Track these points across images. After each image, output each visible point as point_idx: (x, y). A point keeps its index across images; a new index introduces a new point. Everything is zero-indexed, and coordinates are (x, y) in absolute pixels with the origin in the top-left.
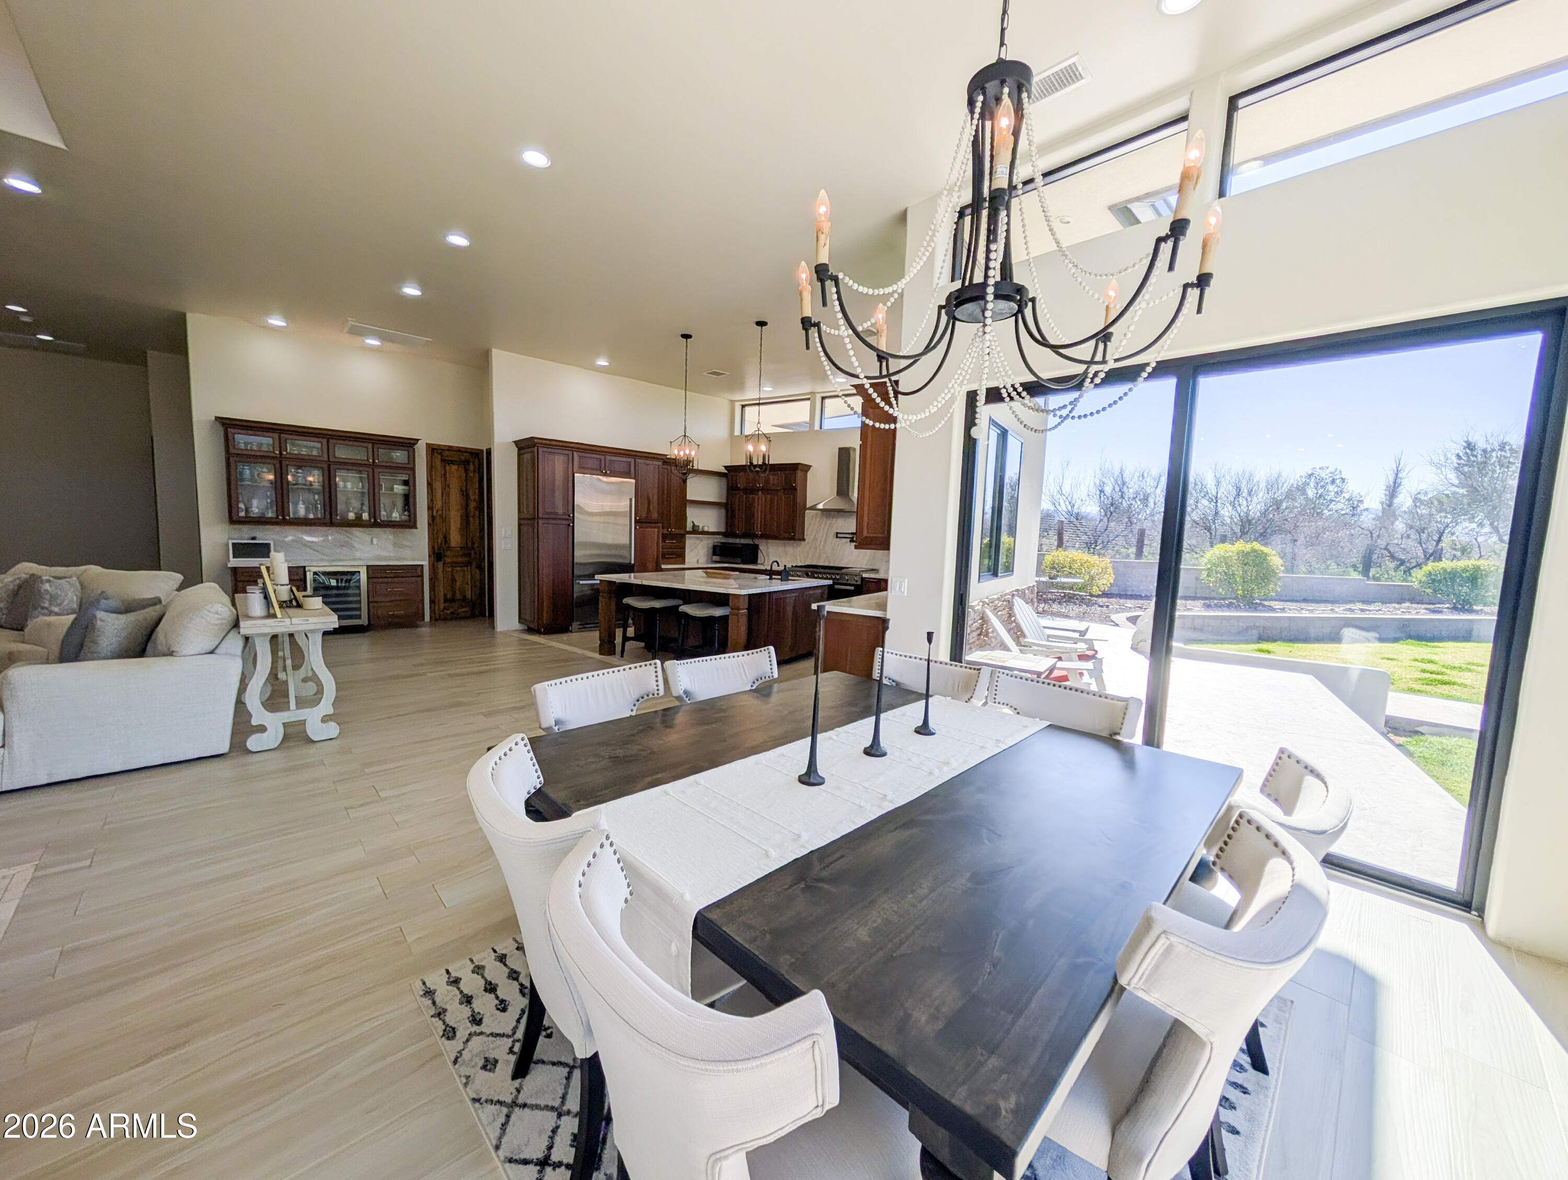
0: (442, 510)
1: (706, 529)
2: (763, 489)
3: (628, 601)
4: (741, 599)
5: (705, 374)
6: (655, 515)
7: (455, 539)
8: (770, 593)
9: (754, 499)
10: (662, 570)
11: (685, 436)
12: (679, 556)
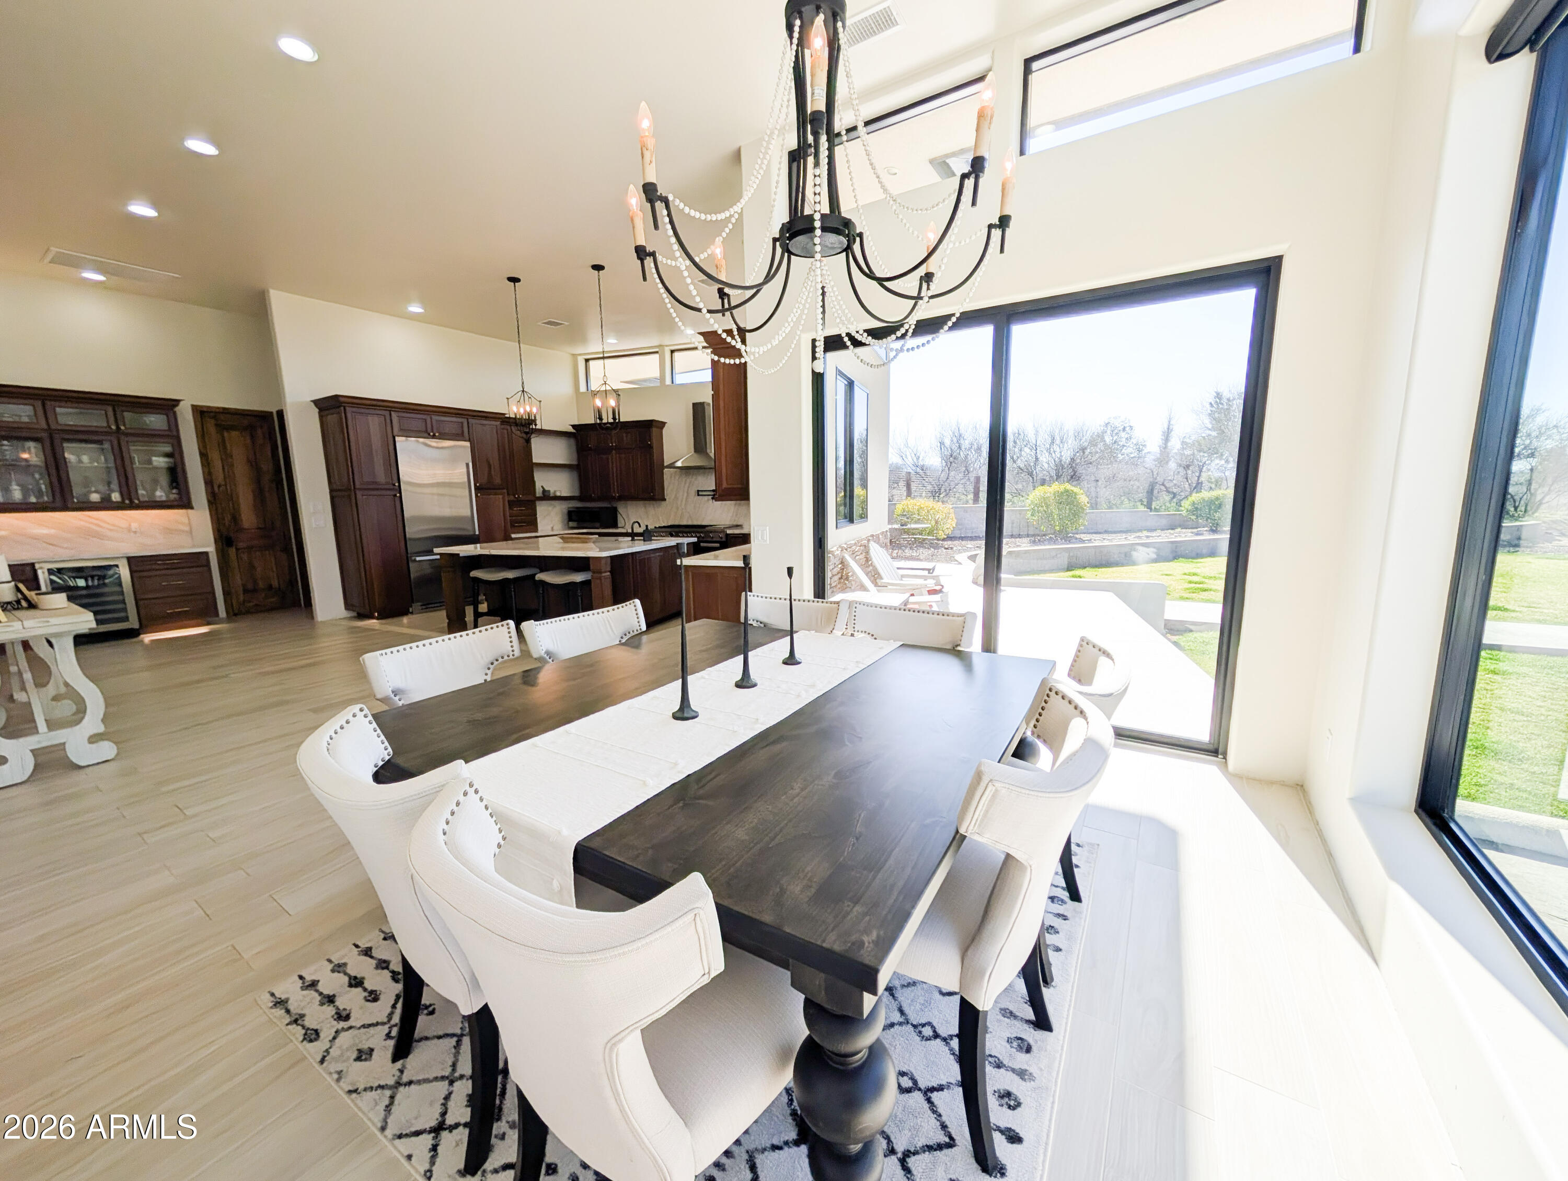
0: (226, 485)
1: (558, 494)
2: (617, 448)
3: (475, 574)
4: (603, 562)
5: (539, 324)
6: (497, 480)
7: (248, 518)
8: (632, 554)
9: (608, 459)
10: (512, 539)
11: (523, 391)
12: (531, 523)
